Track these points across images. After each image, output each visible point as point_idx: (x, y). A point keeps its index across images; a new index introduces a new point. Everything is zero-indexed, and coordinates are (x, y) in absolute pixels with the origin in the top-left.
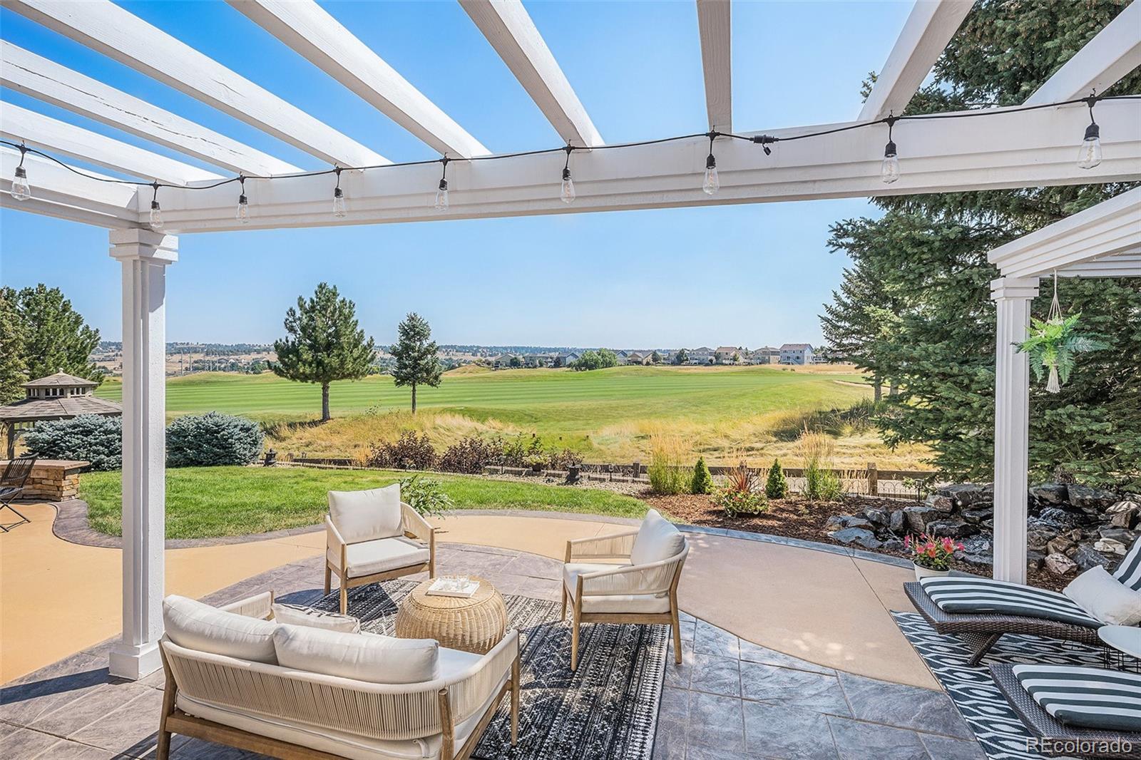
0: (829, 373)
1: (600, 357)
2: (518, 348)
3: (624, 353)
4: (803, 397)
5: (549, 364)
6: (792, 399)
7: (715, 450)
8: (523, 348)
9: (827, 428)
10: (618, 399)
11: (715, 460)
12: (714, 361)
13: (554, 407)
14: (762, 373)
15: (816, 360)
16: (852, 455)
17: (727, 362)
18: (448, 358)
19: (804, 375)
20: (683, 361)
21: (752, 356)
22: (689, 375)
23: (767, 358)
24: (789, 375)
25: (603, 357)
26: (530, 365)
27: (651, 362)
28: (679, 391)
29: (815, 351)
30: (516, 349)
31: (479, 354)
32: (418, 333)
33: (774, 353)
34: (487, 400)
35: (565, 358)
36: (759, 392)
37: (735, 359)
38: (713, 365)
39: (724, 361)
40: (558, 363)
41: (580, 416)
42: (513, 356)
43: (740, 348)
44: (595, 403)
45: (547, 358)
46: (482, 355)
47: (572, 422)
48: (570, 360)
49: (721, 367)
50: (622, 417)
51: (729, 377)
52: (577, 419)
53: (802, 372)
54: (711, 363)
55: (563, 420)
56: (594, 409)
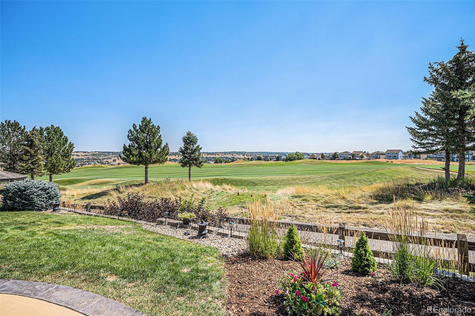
0: (412, 164)
1: (296, 156)
2: (262, 152)
3: (308, 154)
4: (397, 176)
5: (274, 159)
6: (391, 176)
7: (336, 207)
8: (264, 152)
9: (413, 195)
10: (298, 175)
11: (334, 213)
12: (352, 158)
13: (265, 178)
14: (375, 163)
15: (405, 158)
16: (434, 217)
17: (358, 158)
18: (232, 157)
19: (398, 164)
20: (336, 158)
21: (370, 156)
22: (337, 164)
23: (378, 157)
24: (390, 164)
25: (297, 156)
26: (266, 160)
27: (321, 158)
28: (329, 171)
29: (404, 153)
30: (261, 153)
31: (245, 155)
32: (191, 141)
33: (382, 154)
34: (235, 175)
35: (281, 156)
36: (372, 173)
37: (362, 157)
38: (351, 160)
39: (356, 158)
40: (278, 159)
41: (277, 183)
42: (259, 156)
43: (365, 152)
44: (286, 177)
45: (273, 156)
46: (247, 156)
47: (272, 186)
48: (283, 157)
49: (354, 160)
50: (297, 184)
51: (357, 165)
52: (275, 185)
53: (397, 163)
54: (350, 159)
55: (268, 185)
56: (285, 180)
